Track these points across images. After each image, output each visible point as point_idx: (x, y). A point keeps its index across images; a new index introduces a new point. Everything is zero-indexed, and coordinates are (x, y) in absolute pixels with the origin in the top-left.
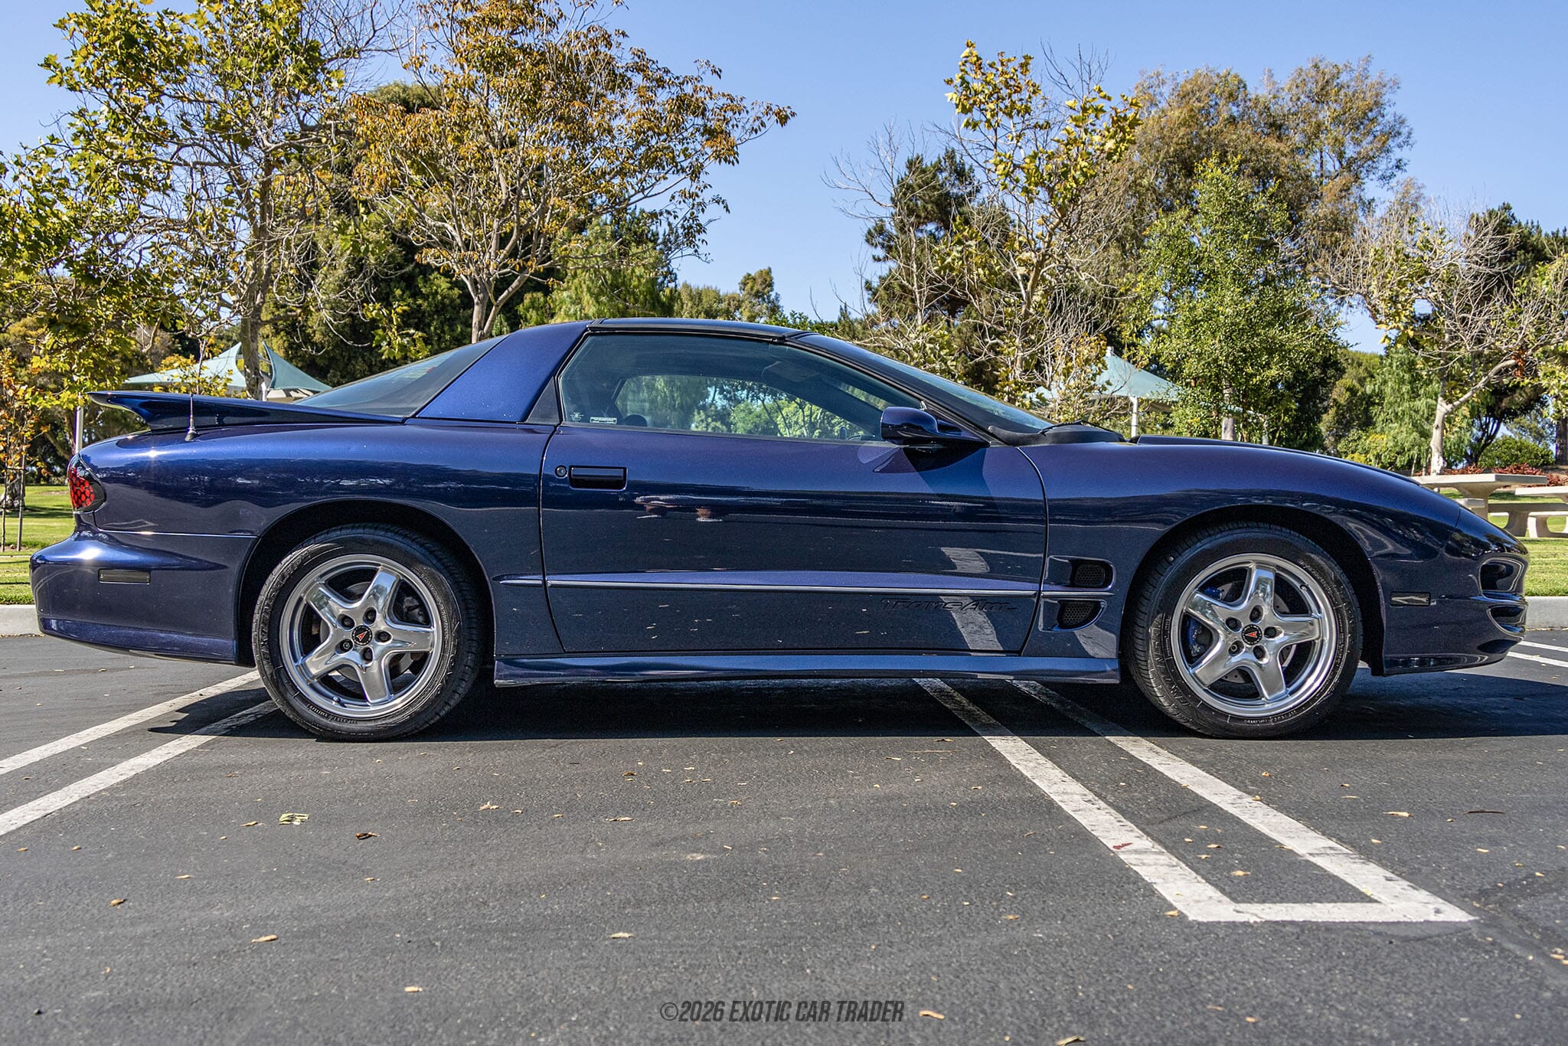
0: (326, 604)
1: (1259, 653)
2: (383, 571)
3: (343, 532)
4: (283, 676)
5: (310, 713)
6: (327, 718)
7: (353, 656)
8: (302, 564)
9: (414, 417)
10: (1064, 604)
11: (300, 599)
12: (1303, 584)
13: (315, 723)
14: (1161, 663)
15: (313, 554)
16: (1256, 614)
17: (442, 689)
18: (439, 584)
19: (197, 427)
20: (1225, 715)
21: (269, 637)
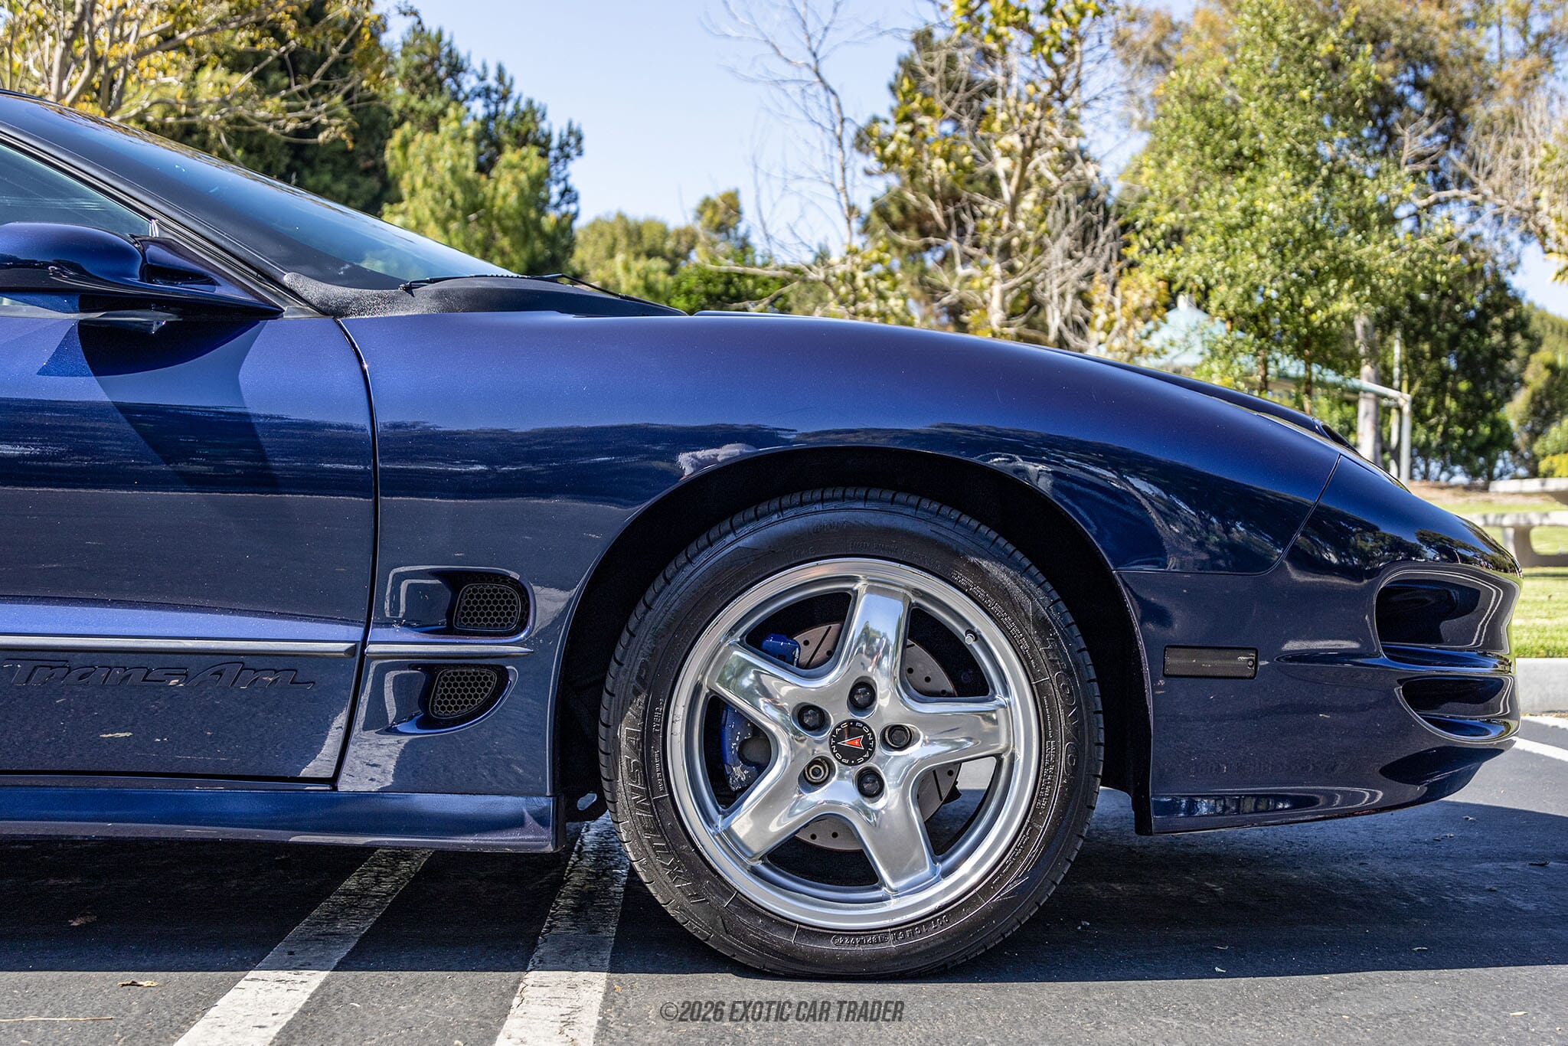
1: (870, 784)
10: (430, 667)
12: (971, 631)
14: (641, 807)
16: (862, 694)
20: (786, 925)
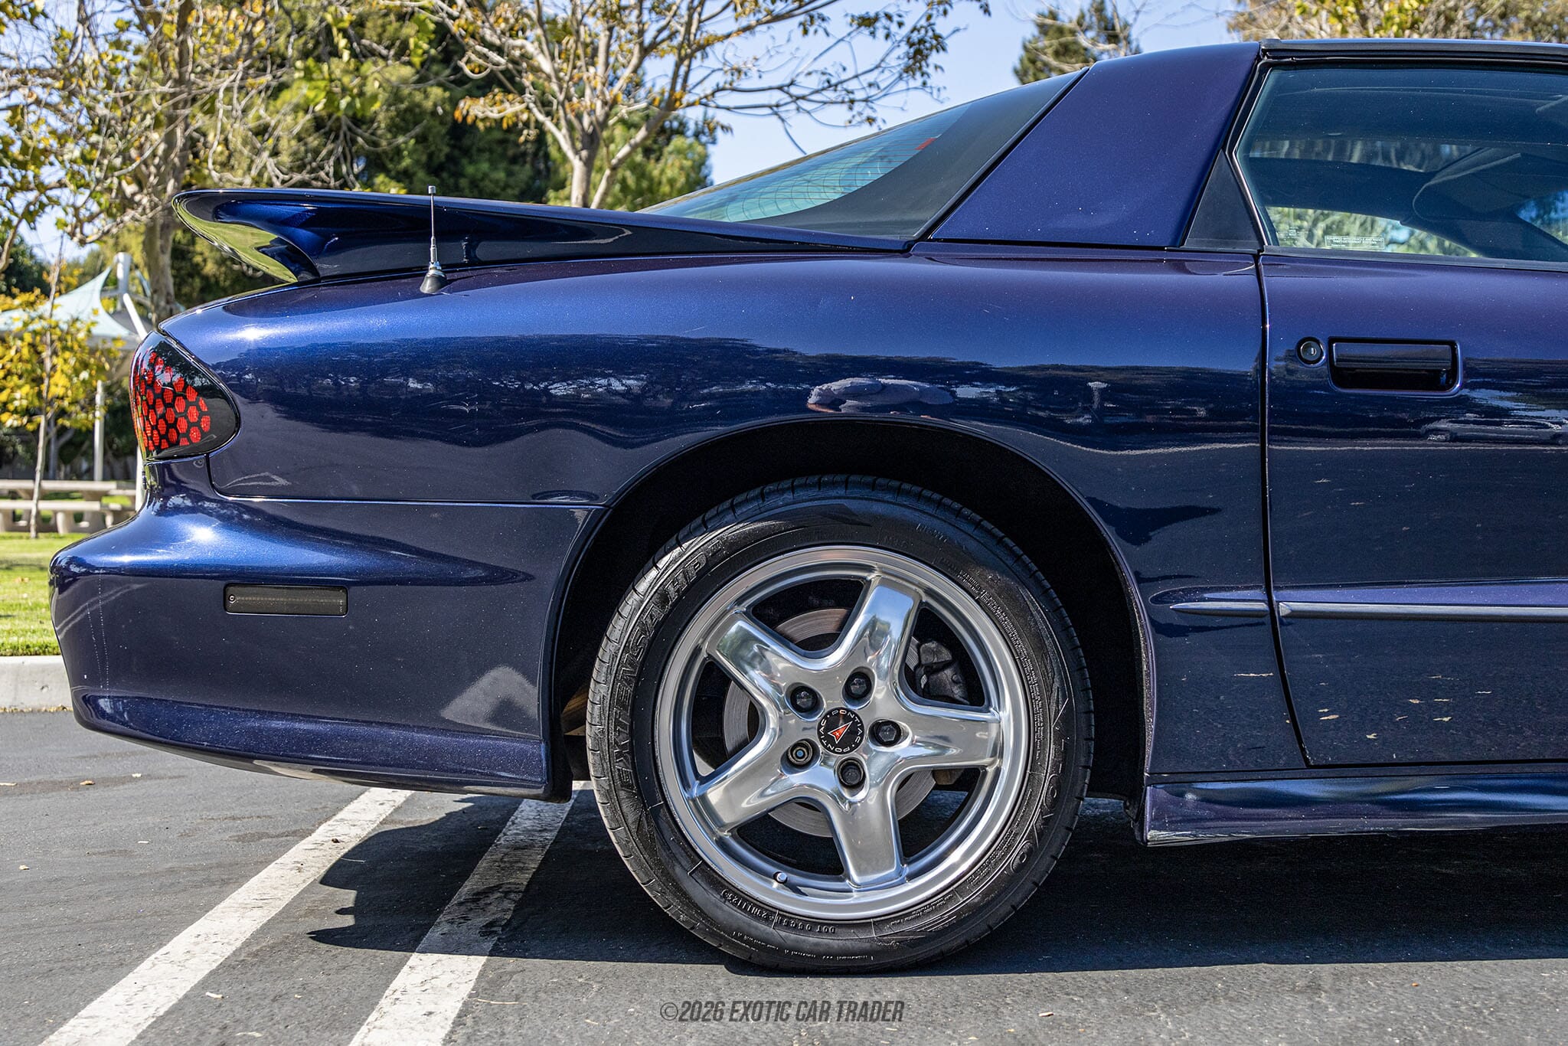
0: (761, 656)
2: (884, 583)
3: (801, 494)
4: (664, 826)
5: (728, 913)
6: (767, 920)
7: (820, 778)
8: (707, 568)
9: (923, 237)
11: (697, 651)
13: (741, 934)
15: (732, 545)
17: (1030, 853)
18: (1021, 612)
19: (446, 267)
21: (631, 735)
